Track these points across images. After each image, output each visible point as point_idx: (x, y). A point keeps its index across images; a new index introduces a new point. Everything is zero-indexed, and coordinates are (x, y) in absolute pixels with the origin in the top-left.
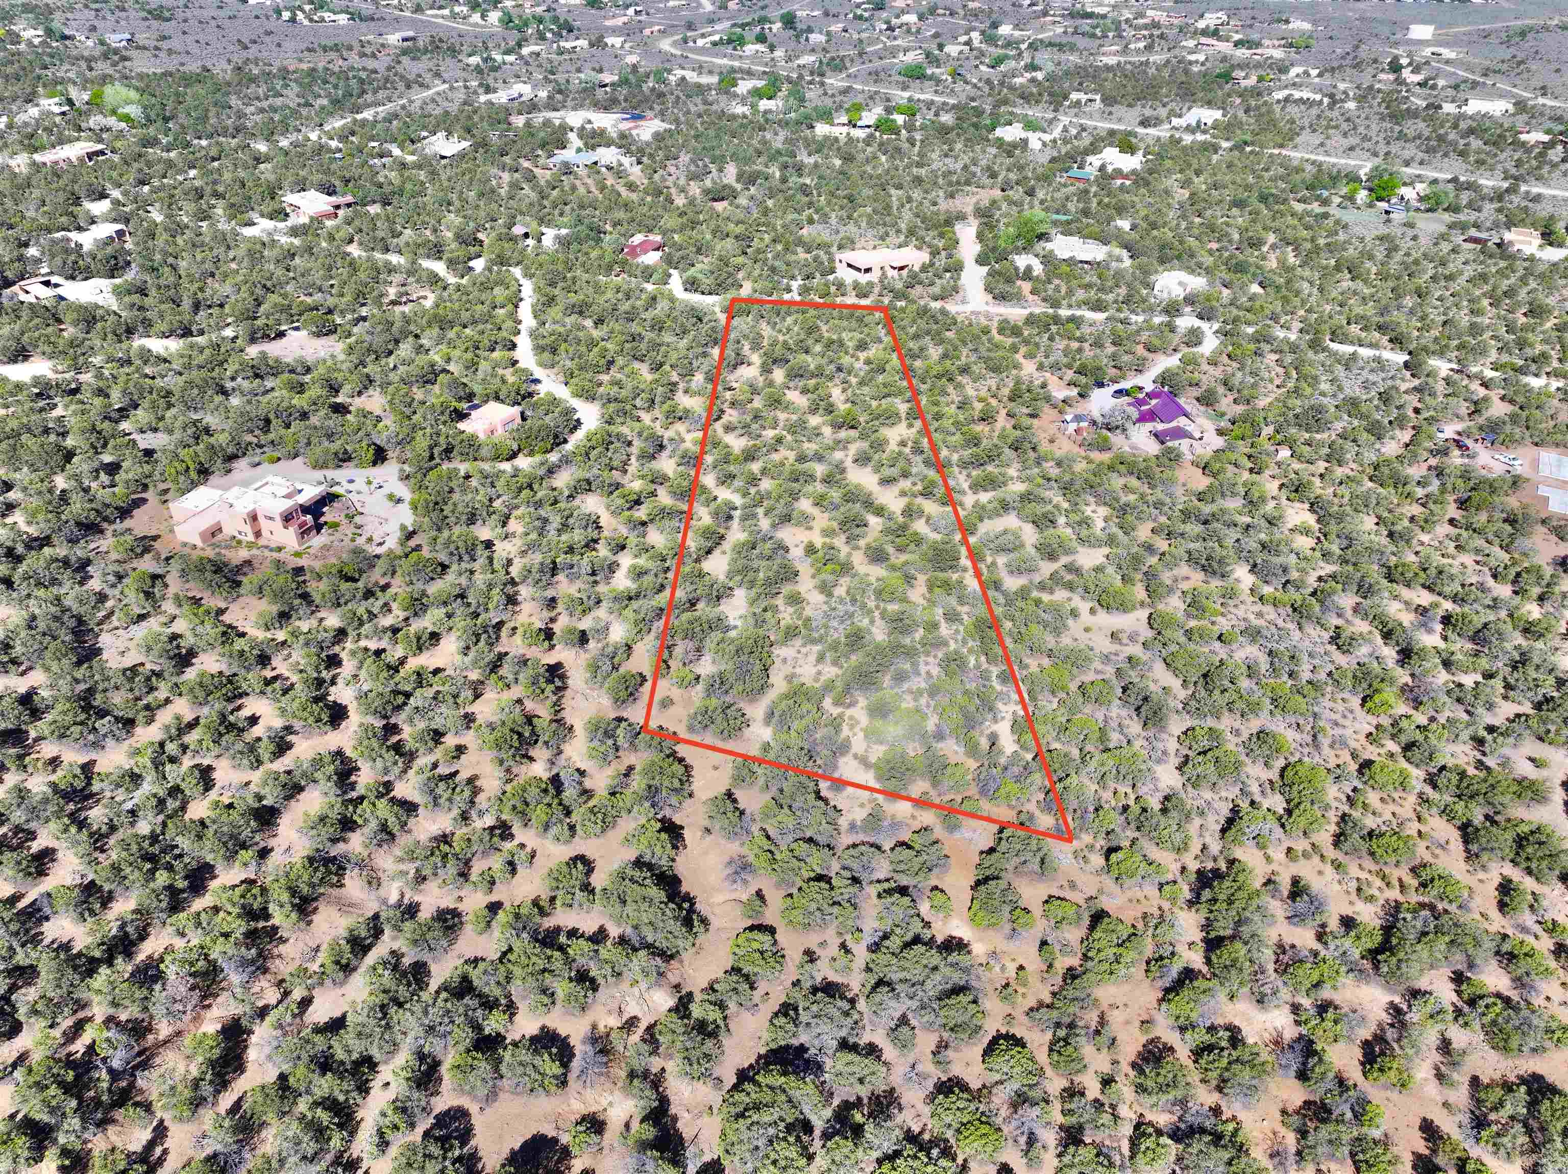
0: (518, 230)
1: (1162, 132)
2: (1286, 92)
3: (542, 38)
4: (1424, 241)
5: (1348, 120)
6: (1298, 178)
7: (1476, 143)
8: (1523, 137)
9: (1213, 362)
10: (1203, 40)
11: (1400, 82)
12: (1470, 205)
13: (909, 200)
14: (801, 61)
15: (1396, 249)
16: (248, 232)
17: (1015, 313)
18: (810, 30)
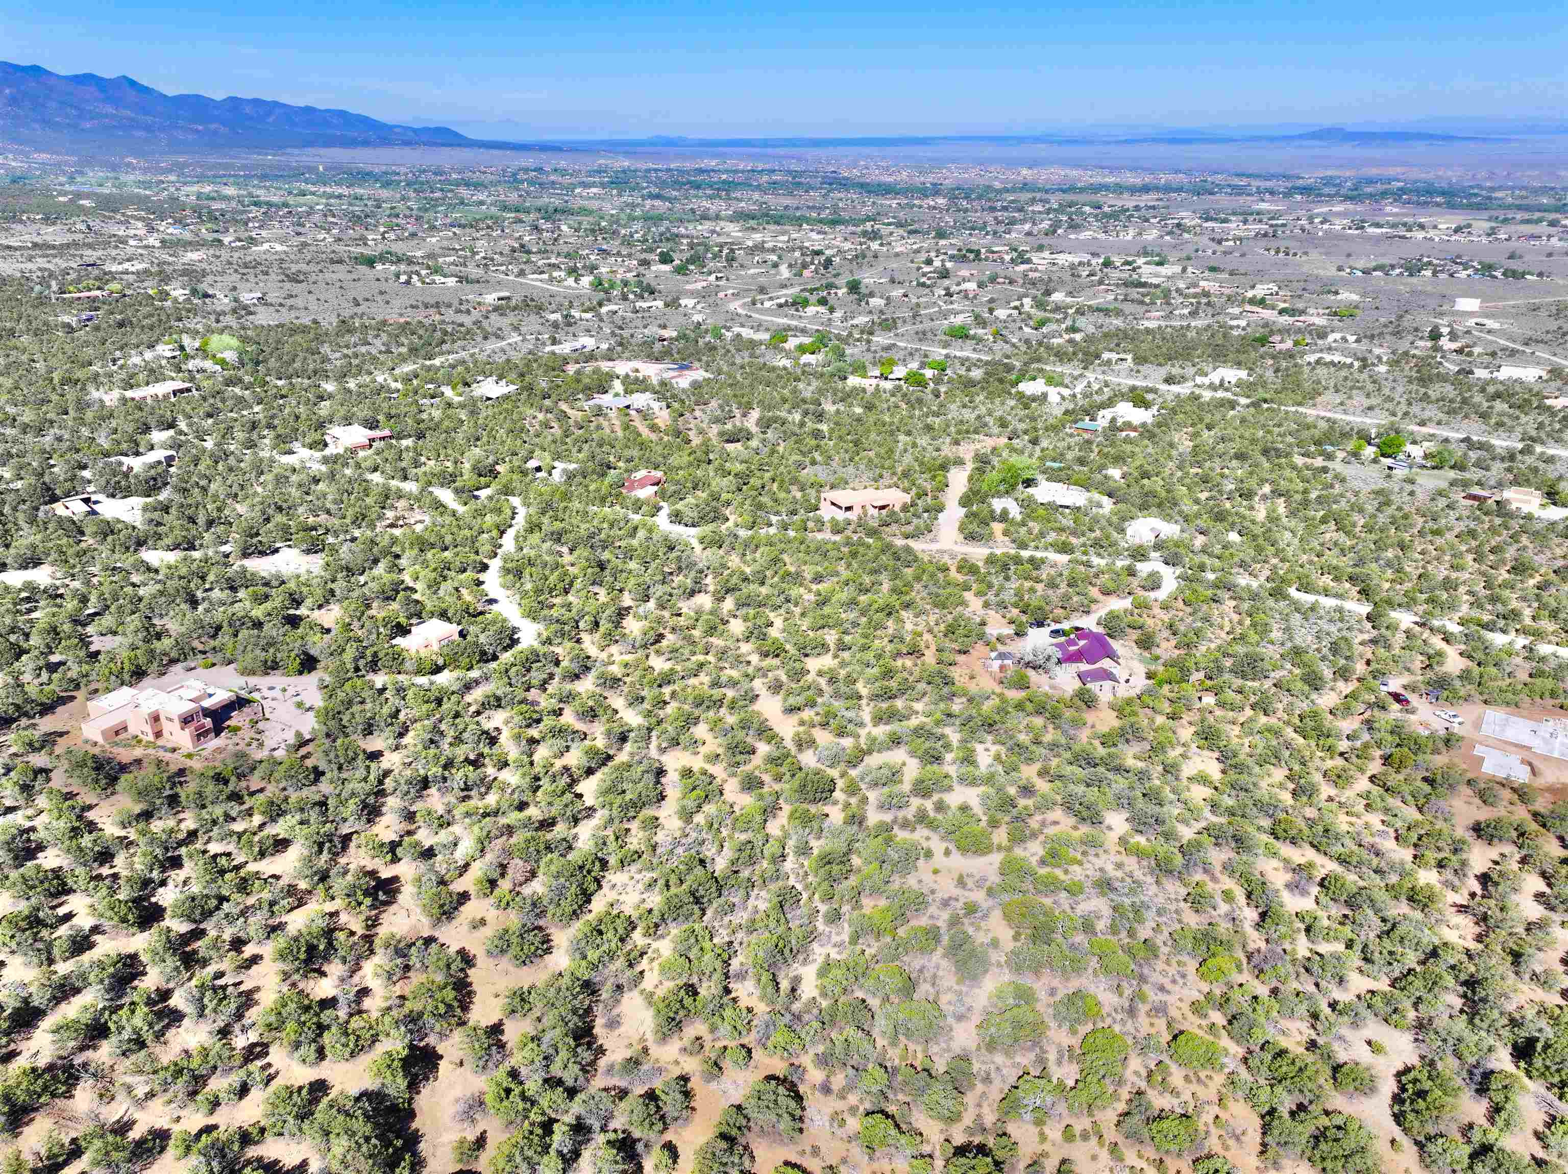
0: (532, 464)
1: (1184, 390)
2: (1319, 355)
3: (625, 298)
4: (1420, 495)
5: (1374, 382)
6: (1305, 434)
7: (1500, 406)
8: (1548, 402)
9: (1165, 607)
10: (1248, 307)
11: (1436, 349)
12: (1478, 464)
13: (914, 445)
14: (855, 322)
15: (1388, 503)
16: (286, 459)
17: (978, 553)
18: (872, 295)
